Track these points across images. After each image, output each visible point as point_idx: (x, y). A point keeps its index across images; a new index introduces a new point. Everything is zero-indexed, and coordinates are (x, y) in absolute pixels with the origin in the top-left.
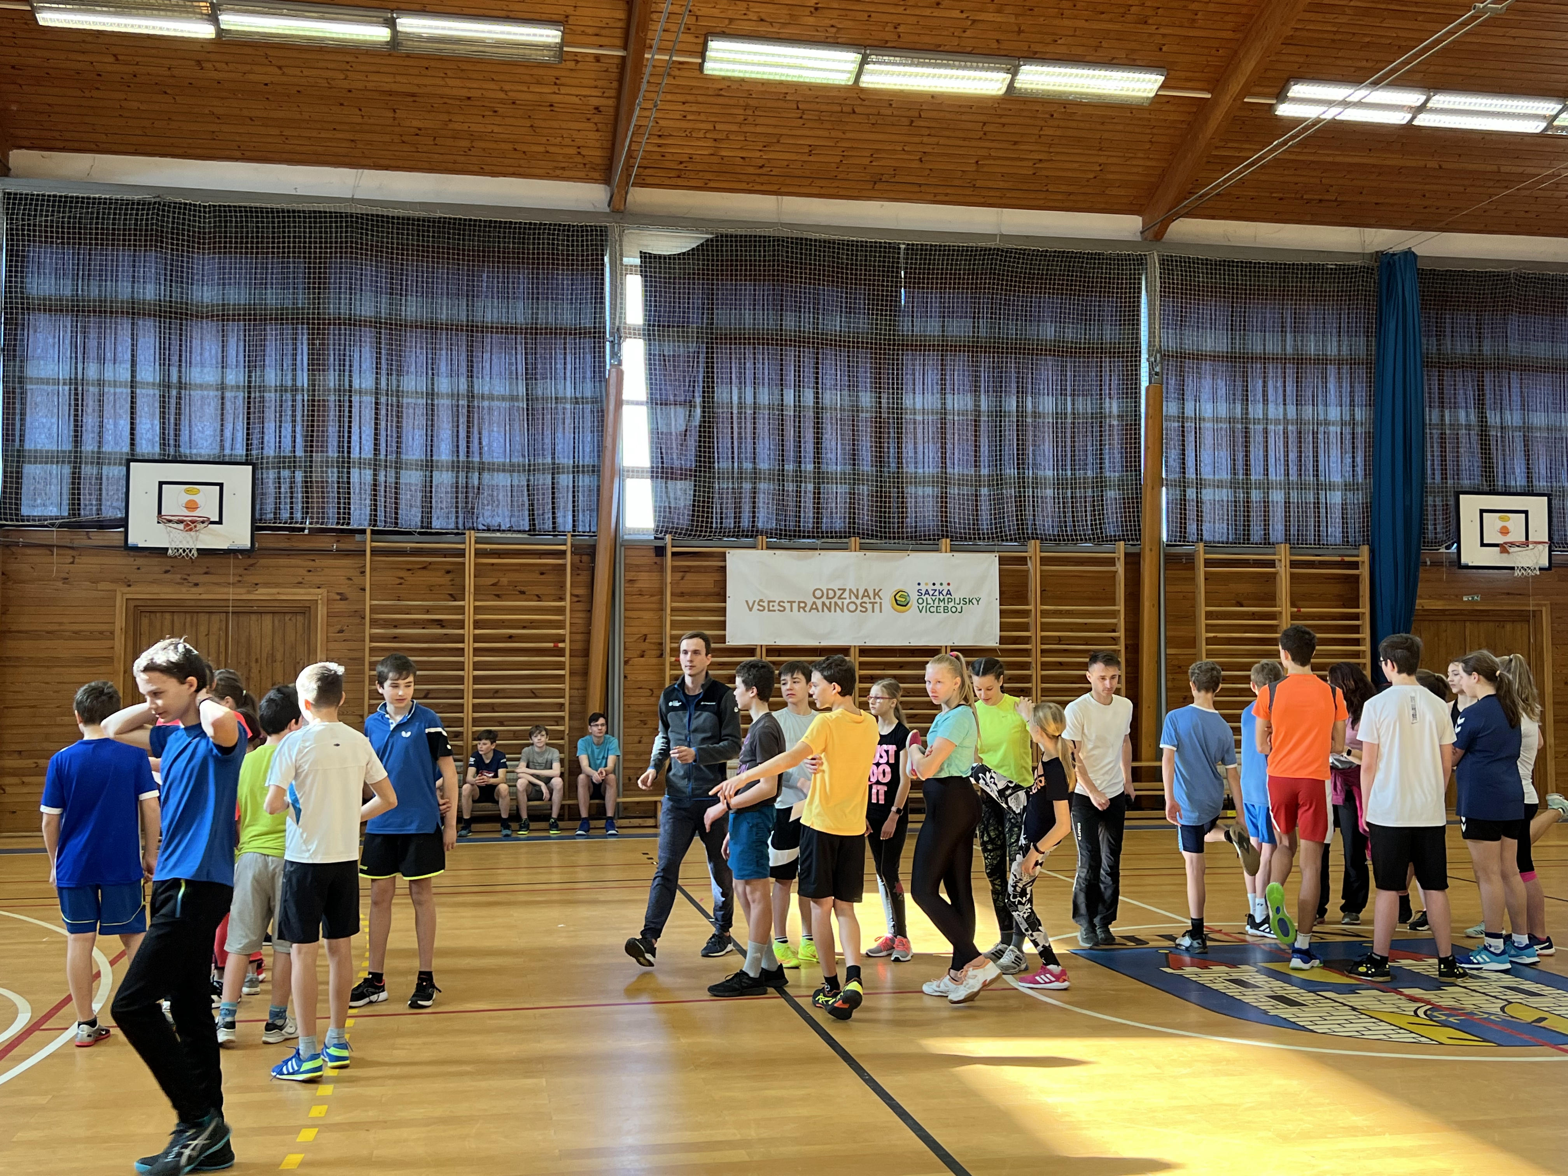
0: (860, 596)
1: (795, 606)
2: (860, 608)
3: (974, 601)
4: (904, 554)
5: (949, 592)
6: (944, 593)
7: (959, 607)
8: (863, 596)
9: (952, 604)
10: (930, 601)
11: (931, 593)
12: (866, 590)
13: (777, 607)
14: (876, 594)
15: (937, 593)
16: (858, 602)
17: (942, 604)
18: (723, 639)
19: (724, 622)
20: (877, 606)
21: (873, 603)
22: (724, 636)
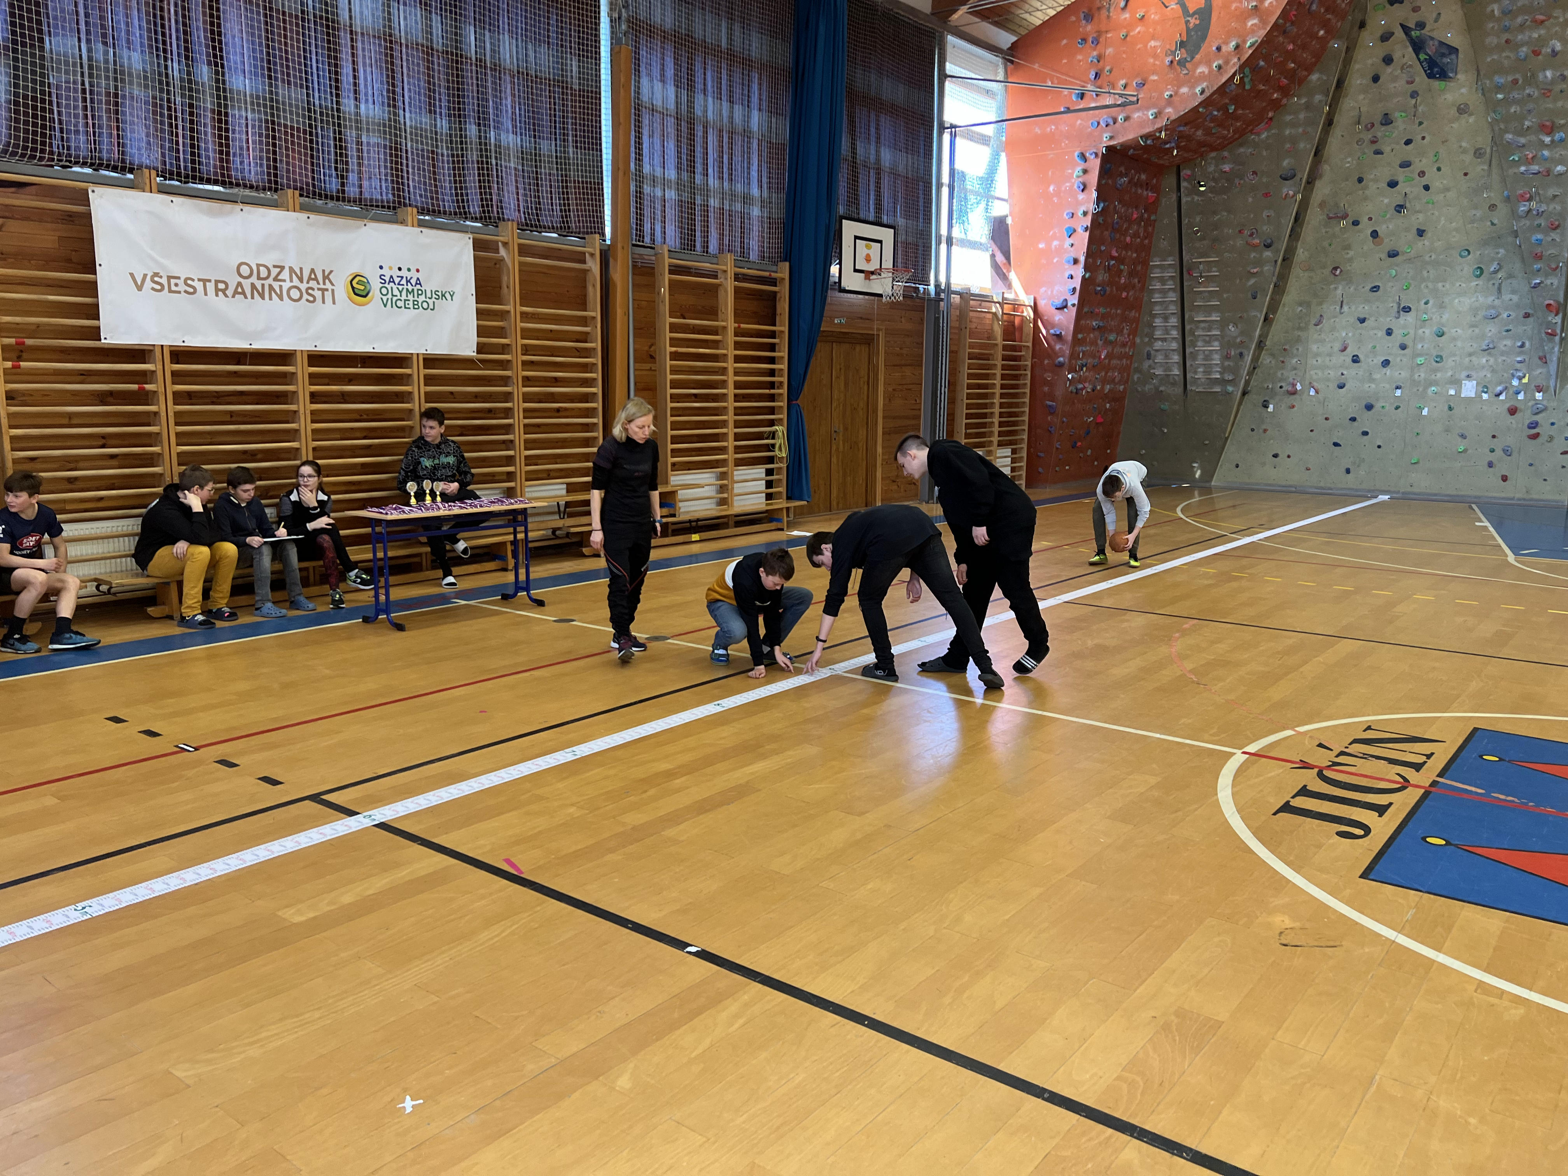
0: (305, 279)
1: (210, 287)
2: (305, 296)
3: (447, 295)
4: (360, 223)
5: (418, 282)
6: (413, 281)
7: (430, 302)
8: (310, 279)
9: (422, 298)
10: (396, 292)
11: (397, 280)
12: (313, 271)
13: (182, 287)
14: (326, 277)
15: (404, 282)
16: (304, 287)
17: (410, 297)
18: (95, 333)
19: (96, 306)
20: (328, 295)
21: (323, 290)
22: (98, 328)
